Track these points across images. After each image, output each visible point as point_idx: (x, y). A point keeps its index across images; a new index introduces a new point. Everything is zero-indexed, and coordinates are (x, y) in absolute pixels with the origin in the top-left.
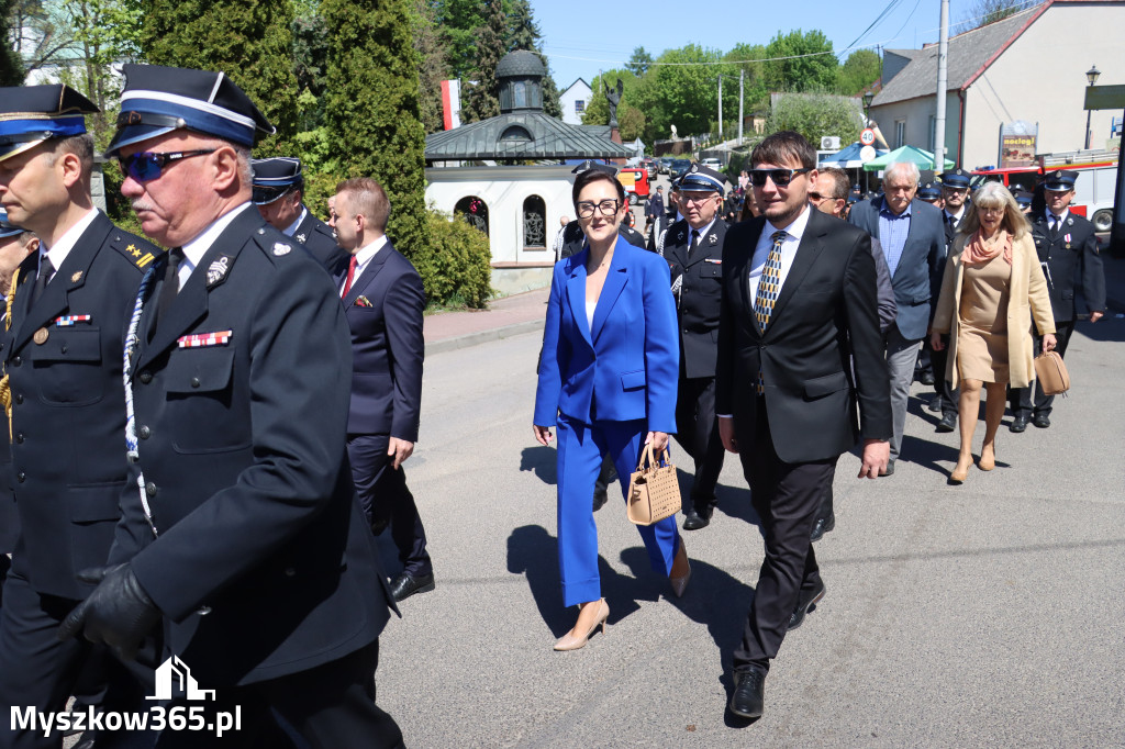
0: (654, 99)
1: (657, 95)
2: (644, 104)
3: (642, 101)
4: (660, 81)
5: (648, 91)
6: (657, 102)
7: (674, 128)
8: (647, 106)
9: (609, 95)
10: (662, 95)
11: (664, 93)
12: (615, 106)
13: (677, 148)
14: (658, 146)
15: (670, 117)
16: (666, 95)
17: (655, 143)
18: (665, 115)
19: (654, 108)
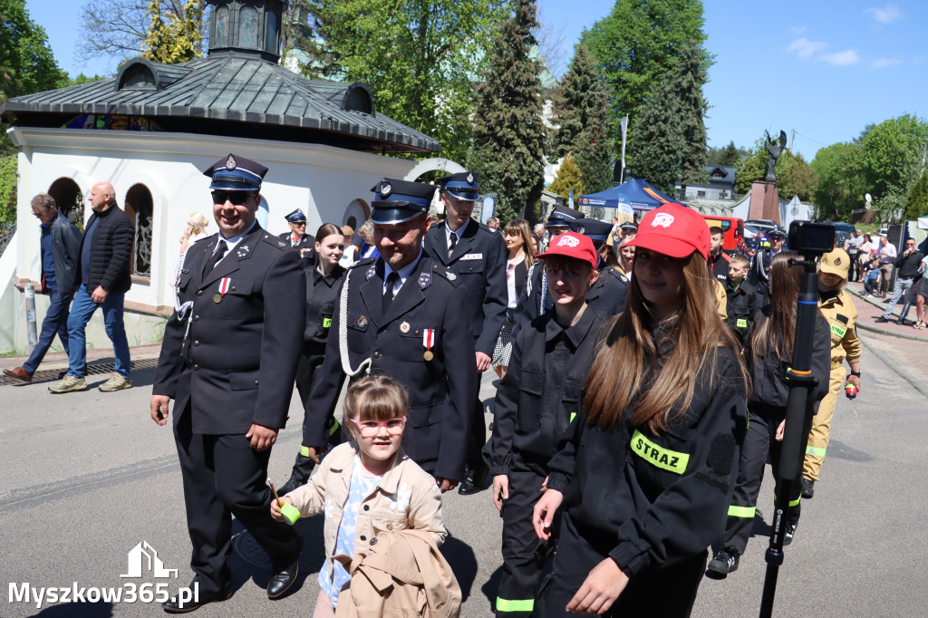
0: (858, 167)
1: (862, 165)
2: (846, 172)
3: (844, 169)
4: (868, 150)
5: (853, 159)
6: (859, 172)
7: (868, 197)
8: (850, 173)
9: (770, 147)
10: (866, 164)
11: (869, 162)
12: (776, 159)
13: (868, 217)
14: (854, 214)
15: (872, 187)
16: (870, 164)
17: (853, 212)
18: (867, 184)
19: (857, 176)
